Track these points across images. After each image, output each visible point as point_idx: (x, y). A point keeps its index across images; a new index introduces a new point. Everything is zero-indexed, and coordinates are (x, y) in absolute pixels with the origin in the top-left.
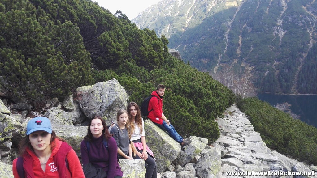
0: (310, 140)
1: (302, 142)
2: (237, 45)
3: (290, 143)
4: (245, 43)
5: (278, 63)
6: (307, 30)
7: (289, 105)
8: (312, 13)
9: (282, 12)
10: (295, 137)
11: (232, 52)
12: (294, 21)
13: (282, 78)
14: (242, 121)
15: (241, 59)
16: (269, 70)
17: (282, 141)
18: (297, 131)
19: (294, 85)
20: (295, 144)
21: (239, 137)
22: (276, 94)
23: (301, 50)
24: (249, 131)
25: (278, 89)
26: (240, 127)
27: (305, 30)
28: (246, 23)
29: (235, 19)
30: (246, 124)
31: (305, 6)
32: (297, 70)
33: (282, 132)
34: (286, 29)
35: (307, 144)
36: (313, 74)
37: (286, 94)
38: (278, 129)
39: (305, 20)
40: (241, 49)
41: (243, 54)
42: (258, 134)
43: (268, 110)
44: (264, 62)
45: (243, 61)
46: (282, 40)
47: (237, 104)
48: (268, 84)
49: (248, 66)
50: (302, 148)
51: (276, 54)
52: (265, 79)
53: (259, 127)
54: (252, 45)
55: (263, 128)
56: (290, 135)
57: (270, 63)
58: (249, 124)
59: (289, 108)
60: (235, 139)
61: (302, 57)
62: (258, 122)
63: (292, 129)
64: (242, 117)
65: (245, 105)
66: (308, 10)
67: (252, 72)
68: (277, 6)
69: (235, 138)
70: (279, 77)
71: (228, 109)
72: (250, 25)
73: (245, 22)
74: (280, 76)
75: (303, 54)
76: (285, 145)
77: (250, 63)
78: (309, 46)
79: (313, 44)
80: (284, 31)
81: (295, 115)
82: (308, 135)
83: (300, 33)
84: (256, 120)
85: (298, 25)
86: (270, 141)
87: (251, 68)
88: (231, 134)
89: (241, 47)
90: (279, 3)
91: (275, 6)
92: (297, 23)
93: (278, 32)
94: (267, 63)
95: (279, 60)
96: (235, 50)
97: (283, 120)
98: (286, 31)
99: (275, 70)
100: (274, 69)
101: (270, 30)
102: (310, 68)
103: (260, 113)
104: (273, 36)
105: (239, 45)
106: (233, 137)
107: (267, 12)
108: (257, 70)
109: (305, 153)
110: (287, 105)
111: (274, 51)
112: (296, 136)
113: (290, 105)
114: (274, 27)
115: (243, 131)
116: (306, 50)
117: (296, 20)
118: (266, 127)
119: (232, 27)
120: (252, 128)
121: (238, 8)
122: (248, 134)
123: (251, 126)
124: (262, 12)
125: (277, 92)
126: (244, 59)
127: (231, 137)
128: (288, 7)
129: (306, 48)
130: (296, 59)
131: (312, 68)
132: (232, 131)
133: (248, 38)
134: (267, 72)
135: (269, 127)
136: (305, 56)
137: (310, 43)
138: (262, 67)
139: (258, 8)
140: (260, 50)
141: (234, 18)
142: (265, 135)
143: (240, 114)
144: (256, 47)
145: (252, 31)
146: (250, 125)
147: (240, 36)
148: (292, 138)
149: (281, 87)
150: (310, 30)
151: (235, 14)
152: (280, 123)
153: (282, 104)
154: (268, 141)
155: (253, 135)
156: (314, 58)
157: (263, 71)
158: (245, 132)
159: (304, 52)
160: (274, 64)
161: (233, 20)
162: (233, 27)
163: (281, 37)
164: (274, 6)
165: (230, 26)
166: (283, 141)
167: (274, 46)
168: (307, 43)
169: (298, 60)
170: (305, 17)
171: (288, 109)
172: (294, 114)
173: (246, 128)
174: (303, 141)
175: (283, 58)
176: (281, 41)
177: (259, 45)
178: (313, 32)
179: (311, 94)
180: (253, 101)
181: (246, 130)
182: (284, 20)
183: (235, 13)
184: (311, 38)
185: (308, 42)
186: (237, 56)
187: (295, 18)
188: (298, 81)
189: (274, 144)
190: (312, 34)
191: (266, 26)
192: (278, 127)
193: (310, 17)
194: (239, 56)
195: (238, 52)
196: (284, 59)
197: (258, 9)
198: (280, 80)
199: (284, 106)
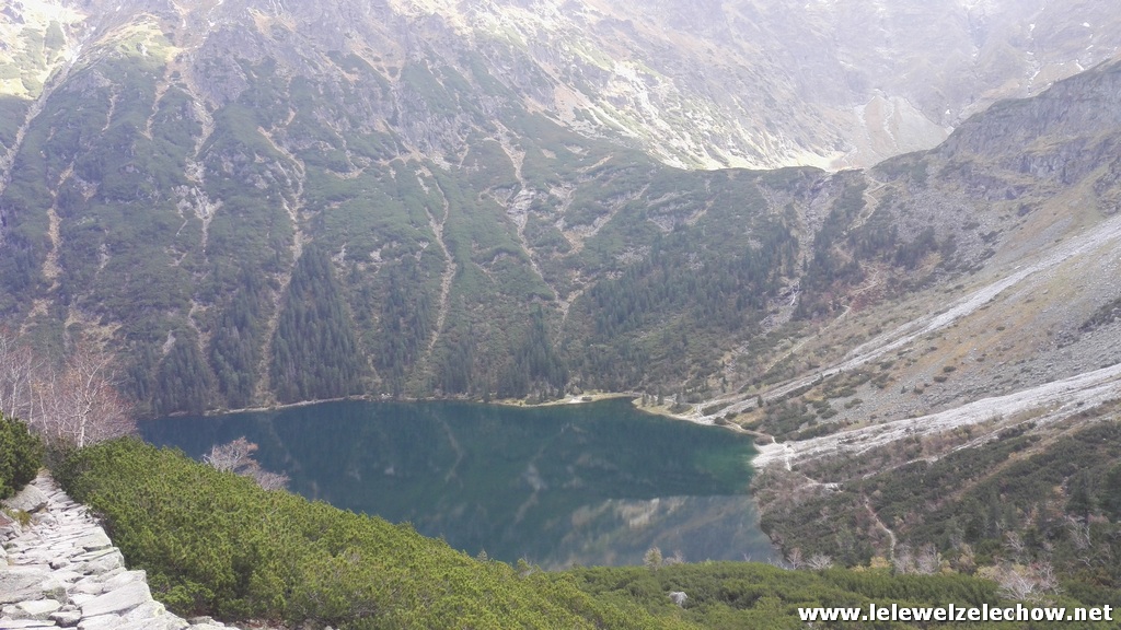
0: (315, 551)
1: (291, 563)
2: (43, 244)
3: (255, 578)
4: (76, 237)
5: (204, 309)
6: (281, 202)
7: (249, 447)
8: (292, 153)
9: (200, 141)
10: (271, 552)
11: (22, 271)
12: (241, 174)
13: (221, 357)
14: (73, 541)
15: (62, 298)
16: (174, 335)
17: (228, 577)
18: (275, 529)
19: (260, 377)
20: (271, 576)
21: (60, 610)
22: (207, 413)
23: (271, 265)
24: (104, 571)
25: (213, 398)
26: (65, 565)
27: (275, 202)
28: (72, 164)
29: (22, 145)
30: (88, 550)
31: (268, 128)
32: (266, 328)
33: (225, 546)
34: (219, 196)
35: (306, 567)
36: (313, 339)
37: (239, 411)
38: (213, 538)
39: (273, 172)
40: (61, 262)
41: (72, 278)
42: (136, 578)
43: (176, 478)
44: (155, 305)
45: (73, 304)
46: (209, 230)
47: (56, 474)
48: (179, 381)
49: (94, 324)
50: (293, 584)
51: (194, 278)
52: (163, 366)
53: (143, 548)
54: (104, 246)
55: (160, 549)
56: (255, 550)
57: (176, 310)
58: (102, 545)
59: (253, 455)
60: (38, 623)
61: (276, 287)
62: (139, 530)
63: (261, 526)
64: (76, 521)
65: (86, 474)
66: (279, 144)
67: (113, 343)
68: (180, 118)
69: (39, 617)
70: (212, 355)
71: (14, 502)
72: (91, 172)
73: (69, 161)
74: (217, 351)
75: (277, 277)
76: (242, 588)
77: (101, 310)
78: (291, 253)
79: (304, 248)
80: (213, 202)
81: (273, 475)
82: (309, 535)
83: (264, 210)
84: (132, 524)
85: (252, 185)
86: (187, 587)
87: (106, 331)
88: (20, 604)
89: (58, 252)
90: (184, 109)
91: (175, 116)
92: (249, 180)
93: (194, 204)
94: (166, 308)
95: (206, 298)
96: (34, 262)
97: (230, 504)
98: (219, 203)
99: (196, 333)
100: (193, 330)
101: (164, 197)
102: (303, 320)
103: (147, 493)
104: (178, 217)
105: (49, 246)
106: (30, 617)
107: (148, 134)
108: (131, 336)
109: (304, 596)
110: (243, 445)
111: (186, 268)
112: (273, 549)
113: (253, 446)
114: (178, 188)
115: (75, 580)
116: (286, 265)
117: (246, 169)
118: (170, 540)
119: (11, 173)
120: (116, 556)
121: (34, 106)
122: (97, 587)
123: (111, 549)
124: (129, 132)
125: (211, 408)
126: (76, 299)
127: (23, 616)
128: (218, 124)
129: (285, 260)
130: (260, 293)
131: (307, 321)
132: (29, 590)
133: (85, 221)
134: (171, 341)
135: (181, 538)
136: (283, 285)
137: (293, 244)
138: (148, 323)
139: (114, 115)
140: (137, 263)
141: (19, 141)
142: (167, 573)
143: (67, 513)
144: (117, 253)
145: (99, 197)
146: (108, 546)
147: (51, 212)
148: (259, 558)
149: (223, 389)
150: (291, 203)
151: (22, 129)
152: (219, 514)
153: (227, 448)
154: (181, 590)
155: (119, 586)
156: (310, 288)
157: (156, 338)
158: (86, 584)
159: (282, 271)
160: (192, 311)
161: (14, 147)
162: (18, 173)
163: (206, 223)
164: (169, 118)
165: (6, 173)
166: (232, 577)
167: (184, 252)
168: (286, 242)
169: (266, 297)
170: (272, 162)
171: (249, 461)
172: (268, 474)
173: (92, 565)
174: (296, 558)
175: (217, 290)
176: (206, 234)
177: (129, 245)
178: (300, 210)
179: (313, 402)
180: (120, 451)
181: (90, 574)
182: (208, 168)
183: (21, 122)
184: (296, 228)
185: (288, 240)
186: (47, 285)
187: (241, 164)
188: (273, 364)
189: (203, 597)
190: (298, 217)
191: (150, 180)
192: (214, 531)
193: (288, 165)
194: (56, 285)
195: (50, 271)
196: (223, 296)
197: (113, 119)
198: (216, 367)
199: (235, 453)
